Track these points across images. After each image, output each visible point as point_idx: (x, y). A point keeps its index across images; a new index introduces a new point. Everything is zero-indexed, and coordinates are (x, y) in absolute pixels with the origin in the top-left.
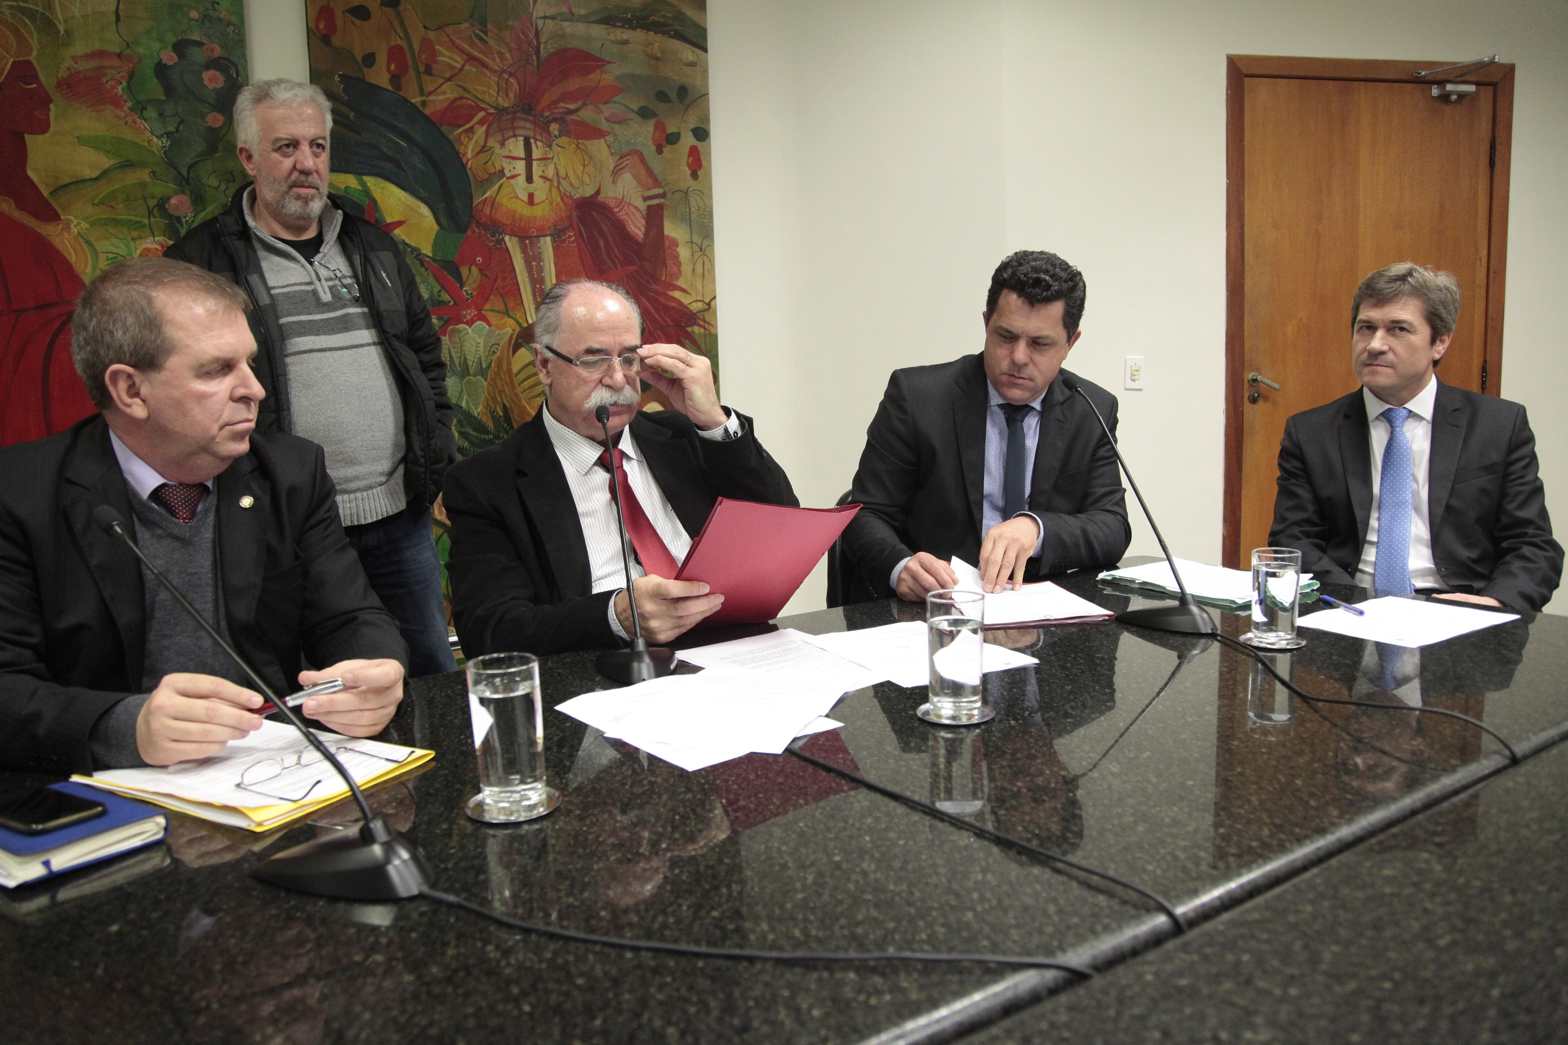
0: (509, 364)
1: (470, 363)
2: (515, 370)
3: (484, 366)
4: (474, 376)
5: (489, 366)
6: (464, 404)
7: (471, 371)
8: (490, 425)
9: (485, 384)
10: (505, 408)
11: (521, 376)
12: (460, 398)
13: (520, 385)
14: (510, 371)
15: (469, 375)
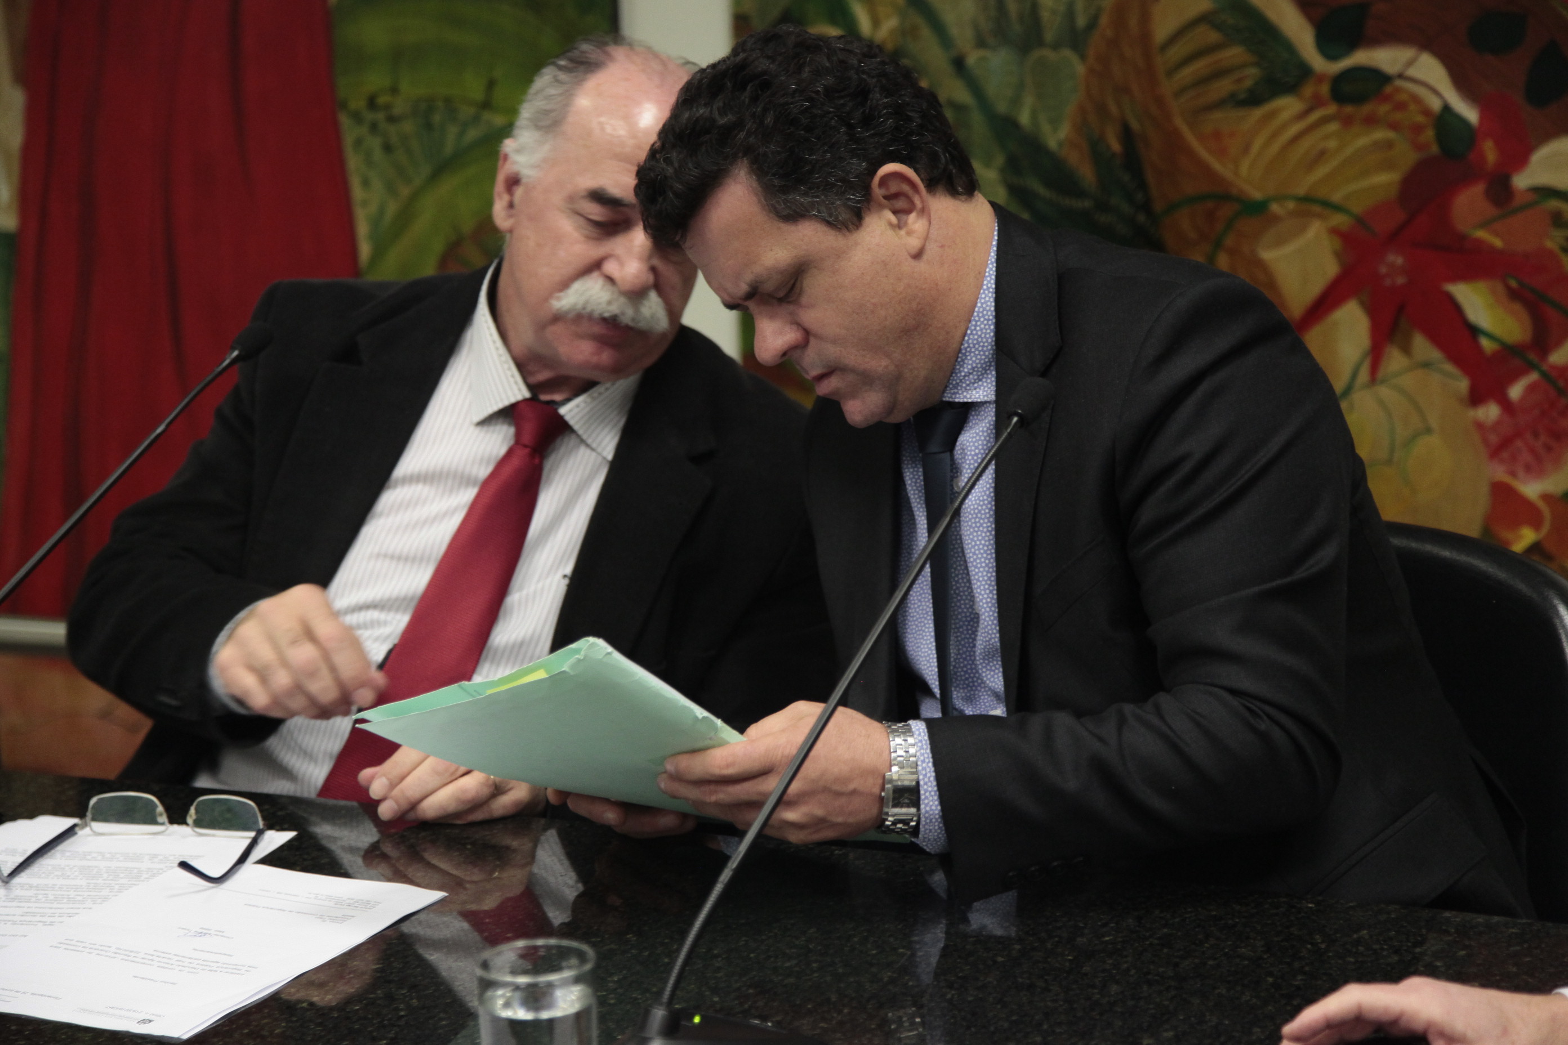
0: (1145, 18)
1: (1045, 15)
2: (1163, 28)
3: (1081, 21)
4: (1056, 46)
5: (1092, 24)
6: (1024, 118)
7: (1049, 36)
8: (1087, 173)
9: (1080, 69)
10: (1127, 135)
11: (1177, 52)
12: (1016, 101)
13: (1170, 73)
14: (1145, 37)
15: (1040, 43)
